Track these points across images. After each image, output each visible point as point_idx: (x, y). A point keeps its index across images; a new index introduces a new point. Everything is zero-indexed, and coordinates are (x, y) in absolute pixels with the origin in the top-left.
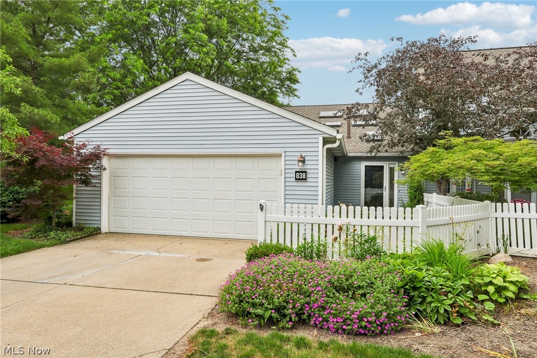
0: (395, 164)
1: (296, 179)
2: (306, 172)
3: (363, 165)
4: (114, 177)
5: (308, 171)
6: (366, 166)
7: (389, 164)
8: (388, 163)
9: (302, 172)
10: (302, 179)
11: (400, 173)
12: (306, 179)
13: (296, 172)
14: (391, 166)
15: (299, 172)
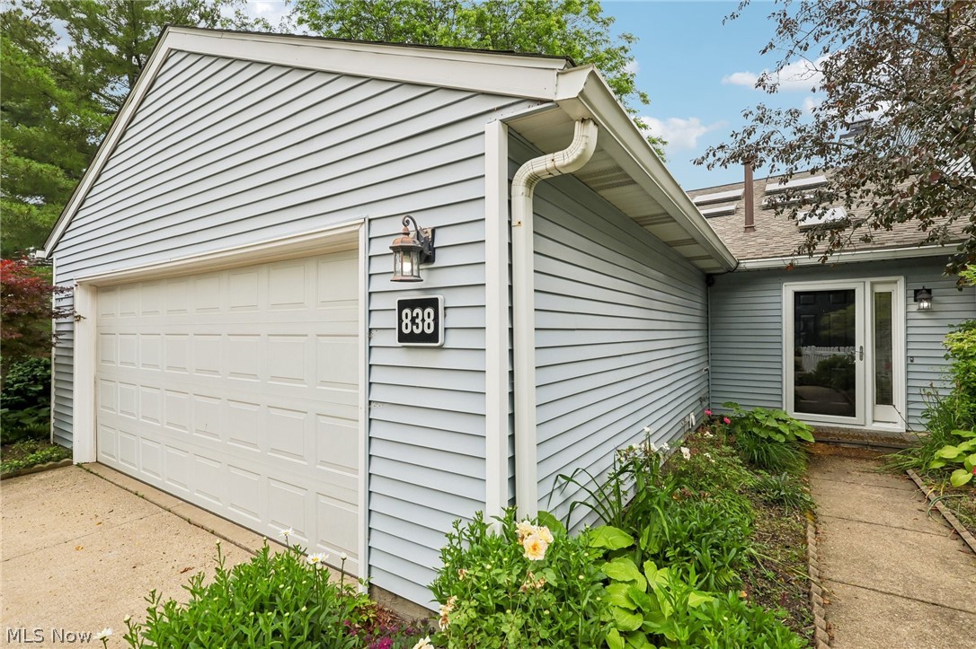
0: (896, 282)
1: (403, 337)
2: (433, 303)
3: (789, 290)
4: (102, 334)
5: (443, 299)
6: (797, 294)
7: (872, 284)
8: (868, 281)
9: (423, 304)
10: (423, 337)
11: (914, 307)
12: (433, 337)
13: (403, 305)
14: (880, 289)
15: (412, 304)
